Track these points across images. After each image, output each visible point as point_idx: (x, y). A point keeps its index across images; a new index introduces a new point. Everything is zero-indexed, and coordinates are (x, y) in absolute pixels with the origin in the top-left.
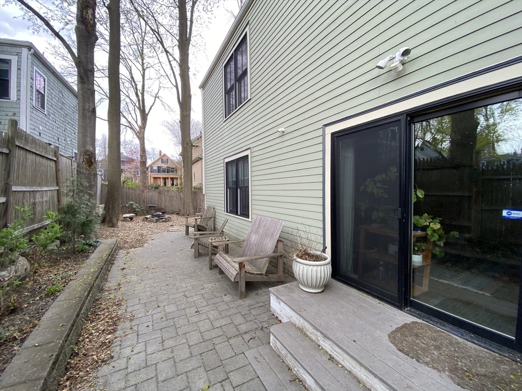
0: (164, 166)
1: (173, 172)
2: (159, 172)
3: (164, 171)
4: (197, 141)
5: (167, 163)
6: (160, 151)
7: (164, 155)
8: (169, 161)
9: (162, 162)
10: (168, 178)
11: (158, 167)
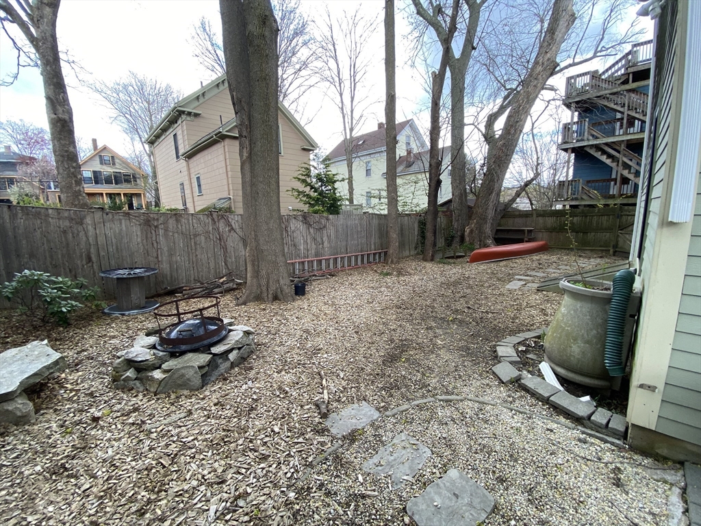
0: (107, 170)
1: (128, 181)
2: (97, 182)
3: (108, 181)
4: (197, 103)
5: (114, 164)
6: (94, 141)
7: (105, 148)
8: (117, 161)
9: (102, 162)
10: (119, 194)
11: (94, 172)
